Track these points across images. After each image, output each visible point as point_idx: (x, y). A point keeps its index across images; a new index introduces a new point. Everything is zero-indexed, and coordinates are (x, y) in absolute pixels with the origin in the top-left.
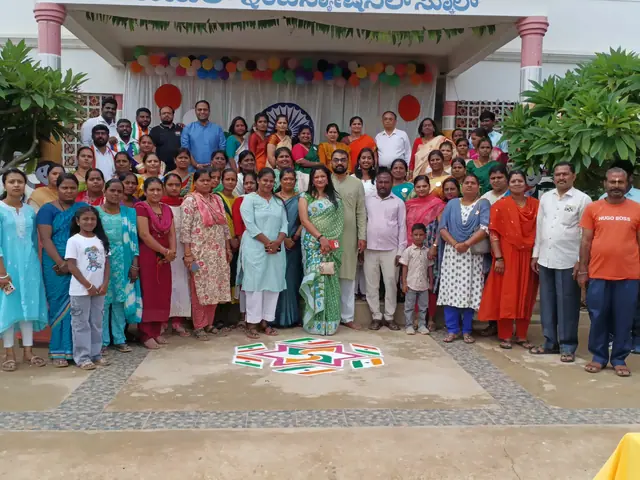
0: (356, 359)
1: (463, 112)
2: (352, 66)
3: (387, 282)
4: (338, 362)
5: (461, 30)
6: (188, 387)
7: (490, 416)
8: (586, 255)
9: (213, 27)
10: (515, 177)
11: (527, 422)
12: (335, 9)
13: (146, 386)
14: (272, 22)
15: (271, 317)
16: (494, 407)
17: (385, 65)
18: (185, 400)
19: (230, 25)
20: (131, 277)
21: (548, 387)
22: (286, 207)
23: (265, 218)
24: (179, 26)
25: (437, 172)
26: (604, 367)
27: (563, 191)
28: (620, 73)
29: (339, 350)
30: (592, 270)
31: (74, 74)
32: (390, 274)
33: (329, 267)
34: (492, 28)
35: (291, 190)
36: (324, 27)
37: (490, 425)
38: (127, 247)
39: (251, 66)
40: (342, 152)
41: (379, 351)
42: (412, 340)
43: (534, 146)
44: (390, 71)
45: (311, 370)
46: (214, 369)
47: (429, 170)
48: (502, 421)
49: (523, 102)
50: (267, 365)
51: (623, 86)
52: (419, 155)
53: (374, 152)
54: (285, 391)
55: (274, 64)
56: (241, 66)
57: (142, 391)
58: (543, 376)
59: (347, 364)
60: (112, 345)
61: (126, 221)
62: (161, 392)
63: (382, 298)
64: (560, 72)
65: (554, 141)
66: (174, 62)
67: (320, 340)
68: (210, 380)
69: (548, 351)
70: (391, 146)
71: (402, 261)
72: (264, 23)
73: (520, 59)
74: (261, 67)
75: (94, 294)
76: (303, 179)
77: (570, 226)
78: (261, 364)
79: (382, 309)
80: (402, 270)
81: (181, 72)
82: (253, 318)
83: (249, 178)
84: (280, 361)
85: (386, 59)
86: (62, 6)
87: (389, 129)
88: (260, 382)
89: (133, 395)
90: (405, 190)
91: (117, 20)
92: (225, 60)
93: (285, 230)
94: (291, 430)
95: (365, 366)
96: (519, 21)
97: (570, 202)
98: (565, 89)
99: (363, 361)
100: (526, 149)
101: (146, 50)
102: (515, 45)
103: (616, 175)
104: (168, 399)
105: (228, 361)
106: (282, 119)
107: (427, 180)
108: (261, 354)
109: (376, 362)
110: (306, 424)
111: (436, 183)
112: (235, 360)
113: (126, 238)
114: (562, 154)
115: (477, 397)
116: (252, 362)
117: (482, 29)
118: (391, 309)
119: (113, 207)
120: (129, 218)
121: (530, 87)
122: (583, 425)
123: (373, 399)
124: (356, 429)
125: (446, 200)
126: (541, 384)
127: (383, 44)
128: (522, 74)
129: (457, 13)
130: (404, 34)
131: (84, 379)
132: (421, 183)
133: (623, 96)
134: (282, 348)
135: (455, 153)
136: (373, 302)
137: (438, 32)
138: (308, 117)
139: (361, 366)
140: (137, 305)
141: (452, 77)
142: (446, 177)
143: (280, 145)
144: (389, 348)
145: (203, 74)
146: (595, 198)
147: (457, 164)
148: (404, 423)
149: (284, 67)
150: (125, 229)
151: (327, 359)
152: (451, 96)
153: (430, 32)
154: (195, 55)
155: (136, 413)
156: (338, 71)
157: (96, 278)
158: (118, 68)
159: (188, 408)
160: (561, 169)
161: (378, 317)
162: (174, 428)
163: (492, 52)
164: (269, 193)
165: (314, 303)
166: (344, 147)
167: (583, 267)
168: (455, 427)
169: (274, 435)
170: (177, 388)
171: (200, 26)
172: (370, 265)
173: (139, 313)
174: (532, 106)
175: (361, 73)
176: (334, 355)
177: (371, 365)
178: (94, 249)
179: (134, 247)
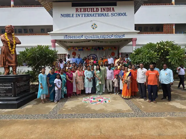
0: (105, 101)
1: (122, 54)
2: (104, 48)
3: (111, 85)
4: (102, 101)
5: (122, 41)
6: (74, 108)
7: (132, 115)
8: (147, 80)
9: (80, 42)
10: (133, 66)
11: (140, 116)
12: (100, 38)
13: (66, 107)
14: (90, 41)
15: (90, 92)
16: (133, 112)
17: (109, 47)
18: (73, 111)
19: (83, 42)
20: (65, 86)
21: (143, 107)
22: (92, 72)
23: (88, 75)
24: (74, 42)
25: (119, 65)
26: (151, 101)
27: (142, 68)
28: (151, 47)
29: (102, 99)
30: (148, 83)
31: (56, 51)
32: (111, 83)
33: (100, 82)
34: (127, 40)
35: (93, 69)
36: (99, 41)
37: (133, 117)
38: (64, 81)
39: (87, 48)
40: (102, 62)
41: (109, 99)
42: (116, 96)
43: (136, 60)
44: (110, 48)
45: (97, 103)
46: (79, 103)
47: (117, 65)
48: (135, 116)
49: (133, 52)
50: (89, 102)
51: (152, 49)
52: (115, 62)
53: (107, 62)
54: (92, 108)
55: (91, 48)
56: (85, 48)
57: (65, 109)
58: (141, 104)
59: (104, 102)
60: (61, 98)
61: (64, 76)
62: (69, 109)
63: (110, 88)
64: (140, 47)
65: (139, 59)
66: (75, 48)
67: (99, 96)
68: (78, 106)
69: (141, 98)
70: (110, 61)
71: (114, 81)
72: (88, 41)
73: (132, 45)
74: (89, 48)
75: (59, 89)
76: (95, 67)
77: (143, 75)
78: (88, 102)
79: (110, 90)
80: (113, 83)
81: (76, 50)
82: (87, 92)
83: (85, 67)
84: (91, 101)
85: (109, 46)
86: (55, 40)
87: (110, 58)
88: (87, 106)
89: (63, 110)
90: (113, 68)
91: (64, 42)
92: (83, 48)
93: (92, 77)
94: (92, 119)
95: (107, 102)
96: (132, 39)
97: (143, 71)
98: (141, 50)
99: (107, 101)
100: (134, 60)
101: (70, 46)
102: (131, 43)
103: (151, 66)
104: (70, 111)
105: (82, 101)
106: (92, 57)
107: (117, 67)
108: (88, 100)
109: (109, 101)
110: (96, 117)
111: (119, 67)
112: (83, 101)
113: (64, 79)
114: (141, 62)
115: (129, 110)
116: (86, 101)
117: (125, 40)
118: (111, 90)
119: (62, 74)
120: (65, 75)
121: (134, 50)
122: (151, 117)
123: (109, 111)
124: (106, 118)
125: (121, 70)
126: (141, 106)
127: (108, 44)
128: (133, 48)
129: (121, 38)
130: (112, 42)
131: (55, 106)
132: (116, 67)
133: (153, 51)
134: (92, 98)
135: (122, 62)
136: (108, 88)
137: (118, 41)
138: (97, 56)
139: (106, 102)
140: (66, 91)
141: (120, 49)
142: (120, 66)
143: (91, 61)
144: (111, 98)
145: (79, 50)
146: (148, 70)
147: (122, 63)
148: (115, 117)
149: (92, 48)
150: (64, 77)
151: (100, 101)
152: (120, 52)
153: (116, 41)
154: (78, 47)
155: (63, 114)
156: (101, 49)
157: (59, 86)
158: (66, 49)
159: (73, 113)
160: (141, 64)
161: (109, 91)
162: (70, 118)
163: (127, 44)
164: (89, 70)
165: (98, 89)
166: (103, 61)
167: (147, 83)
168: (125, 118)
169: (89, 120)
170: (72, 108)
171: (78, 42)
172: (107, 82)
173: (66, 92)
174: (135, 53)
175: (105, 49)
176: (101, 100)
177: (108, 102)
178: (59, 82)
179: (65, 80)
